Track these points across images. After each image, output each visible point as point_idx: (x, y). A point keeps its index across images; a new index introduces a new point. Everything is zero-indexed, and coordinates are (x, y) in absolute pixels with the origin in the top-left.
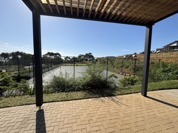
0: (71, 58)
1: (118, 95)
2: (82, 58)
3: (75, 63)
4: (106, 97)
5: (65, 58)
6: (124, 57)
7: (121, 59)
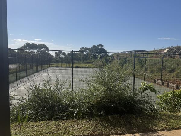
0: (67, 53)
1: (163, 130)
2: (85, 53)
3: (74, 63)
4: (137, 133)
5: (56, 53)
6: (165, 51)
7: (158, 55)
